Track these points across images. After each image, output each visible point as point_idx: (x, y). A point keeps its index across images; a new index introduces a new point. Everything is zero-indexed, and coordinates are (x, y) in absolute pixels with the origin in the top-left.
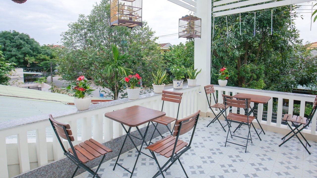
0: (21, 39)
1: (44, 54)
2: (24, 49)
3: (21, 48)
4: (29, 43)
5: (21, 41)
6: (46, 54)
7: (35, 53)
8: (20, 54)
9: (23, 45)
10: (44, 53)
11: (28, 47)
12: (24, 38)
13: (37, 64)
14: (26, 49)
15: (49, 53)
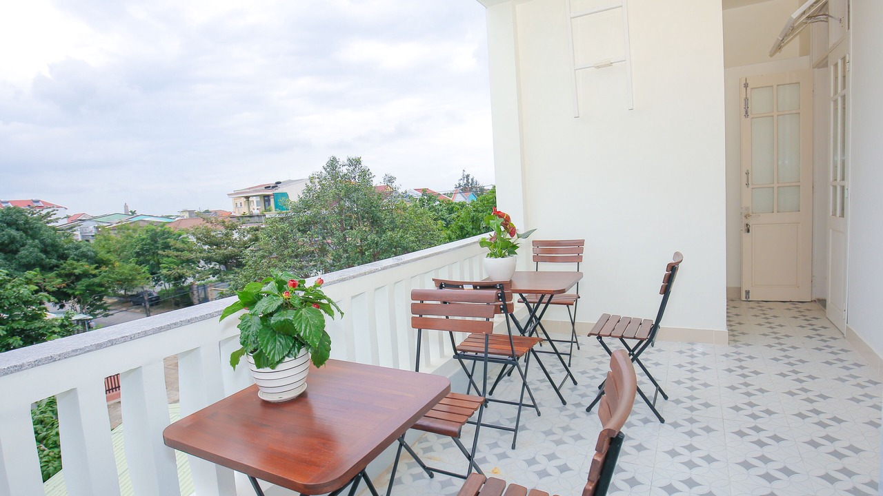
0: (9, 225)
1: (76, 257)
2: (23, 252)
3: (17, 251)
4: (30, 232)
5: (13, 232)
6: (82, 256)
7: (54, 261)
8: (15, 269)
9: (17, 242)
10: (75, 255)
11: (35, 247)
12: (17, 221)
13: (65, 290)
14: (31, 253)
15: (89, 253)
